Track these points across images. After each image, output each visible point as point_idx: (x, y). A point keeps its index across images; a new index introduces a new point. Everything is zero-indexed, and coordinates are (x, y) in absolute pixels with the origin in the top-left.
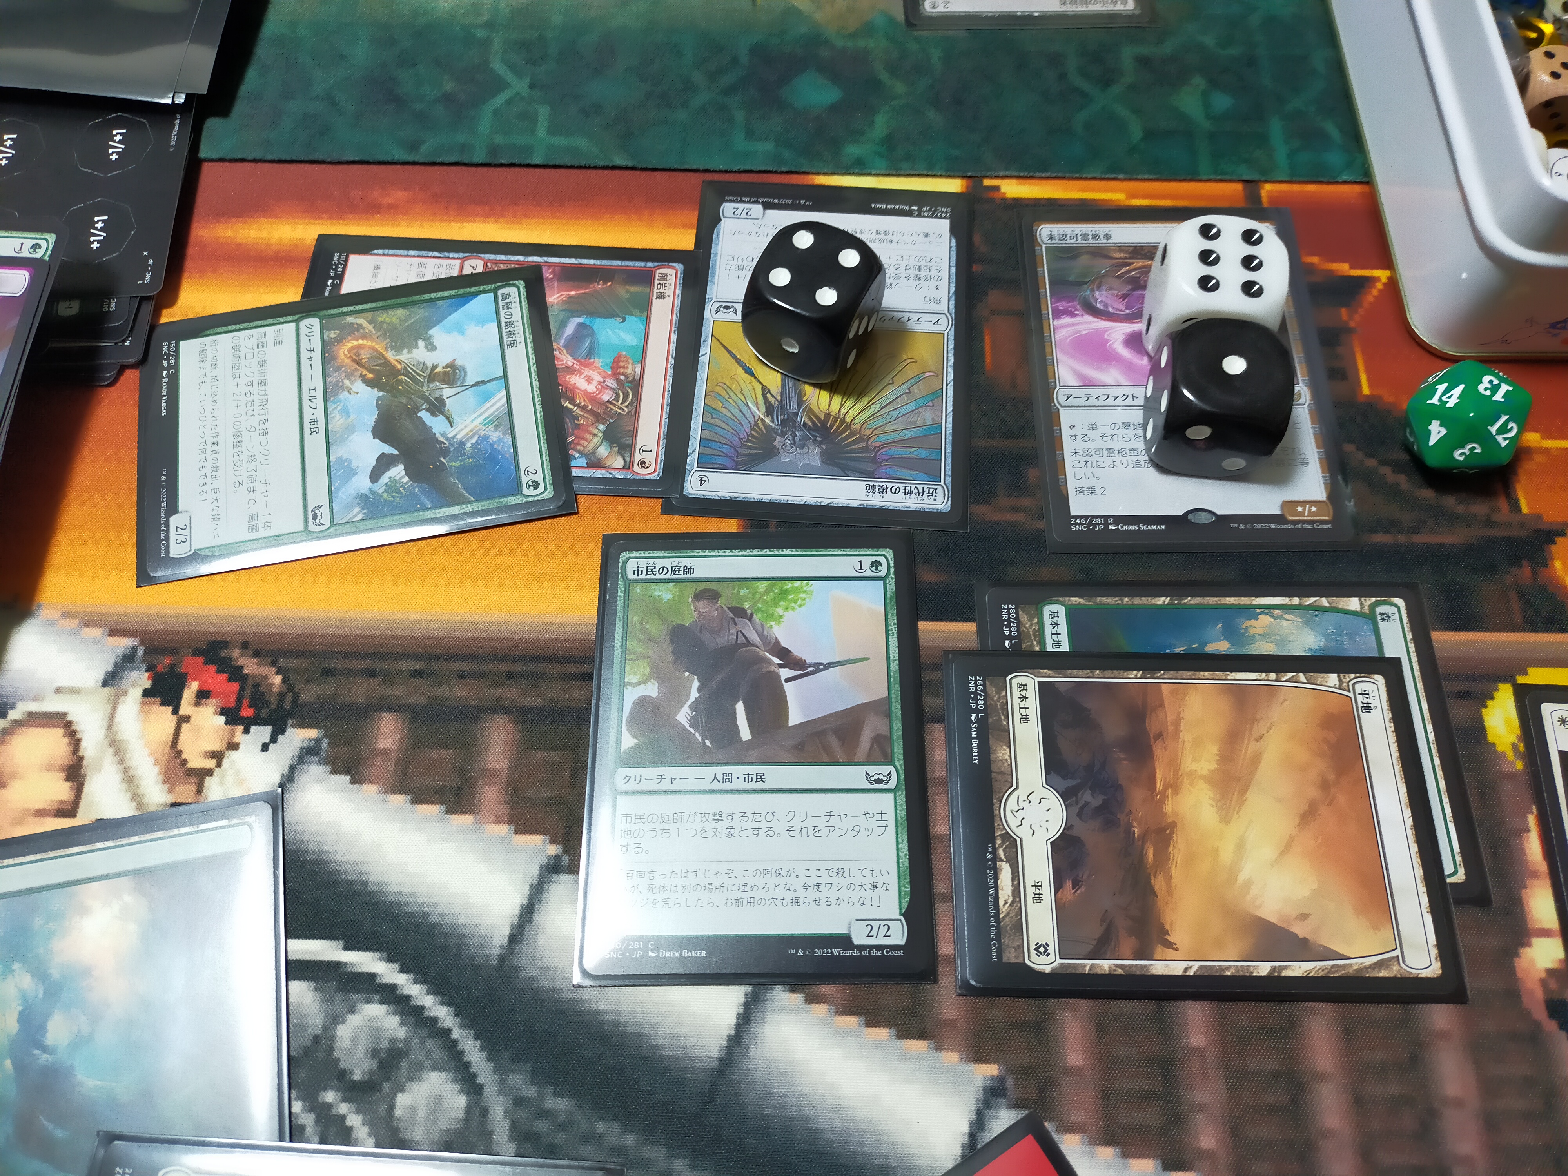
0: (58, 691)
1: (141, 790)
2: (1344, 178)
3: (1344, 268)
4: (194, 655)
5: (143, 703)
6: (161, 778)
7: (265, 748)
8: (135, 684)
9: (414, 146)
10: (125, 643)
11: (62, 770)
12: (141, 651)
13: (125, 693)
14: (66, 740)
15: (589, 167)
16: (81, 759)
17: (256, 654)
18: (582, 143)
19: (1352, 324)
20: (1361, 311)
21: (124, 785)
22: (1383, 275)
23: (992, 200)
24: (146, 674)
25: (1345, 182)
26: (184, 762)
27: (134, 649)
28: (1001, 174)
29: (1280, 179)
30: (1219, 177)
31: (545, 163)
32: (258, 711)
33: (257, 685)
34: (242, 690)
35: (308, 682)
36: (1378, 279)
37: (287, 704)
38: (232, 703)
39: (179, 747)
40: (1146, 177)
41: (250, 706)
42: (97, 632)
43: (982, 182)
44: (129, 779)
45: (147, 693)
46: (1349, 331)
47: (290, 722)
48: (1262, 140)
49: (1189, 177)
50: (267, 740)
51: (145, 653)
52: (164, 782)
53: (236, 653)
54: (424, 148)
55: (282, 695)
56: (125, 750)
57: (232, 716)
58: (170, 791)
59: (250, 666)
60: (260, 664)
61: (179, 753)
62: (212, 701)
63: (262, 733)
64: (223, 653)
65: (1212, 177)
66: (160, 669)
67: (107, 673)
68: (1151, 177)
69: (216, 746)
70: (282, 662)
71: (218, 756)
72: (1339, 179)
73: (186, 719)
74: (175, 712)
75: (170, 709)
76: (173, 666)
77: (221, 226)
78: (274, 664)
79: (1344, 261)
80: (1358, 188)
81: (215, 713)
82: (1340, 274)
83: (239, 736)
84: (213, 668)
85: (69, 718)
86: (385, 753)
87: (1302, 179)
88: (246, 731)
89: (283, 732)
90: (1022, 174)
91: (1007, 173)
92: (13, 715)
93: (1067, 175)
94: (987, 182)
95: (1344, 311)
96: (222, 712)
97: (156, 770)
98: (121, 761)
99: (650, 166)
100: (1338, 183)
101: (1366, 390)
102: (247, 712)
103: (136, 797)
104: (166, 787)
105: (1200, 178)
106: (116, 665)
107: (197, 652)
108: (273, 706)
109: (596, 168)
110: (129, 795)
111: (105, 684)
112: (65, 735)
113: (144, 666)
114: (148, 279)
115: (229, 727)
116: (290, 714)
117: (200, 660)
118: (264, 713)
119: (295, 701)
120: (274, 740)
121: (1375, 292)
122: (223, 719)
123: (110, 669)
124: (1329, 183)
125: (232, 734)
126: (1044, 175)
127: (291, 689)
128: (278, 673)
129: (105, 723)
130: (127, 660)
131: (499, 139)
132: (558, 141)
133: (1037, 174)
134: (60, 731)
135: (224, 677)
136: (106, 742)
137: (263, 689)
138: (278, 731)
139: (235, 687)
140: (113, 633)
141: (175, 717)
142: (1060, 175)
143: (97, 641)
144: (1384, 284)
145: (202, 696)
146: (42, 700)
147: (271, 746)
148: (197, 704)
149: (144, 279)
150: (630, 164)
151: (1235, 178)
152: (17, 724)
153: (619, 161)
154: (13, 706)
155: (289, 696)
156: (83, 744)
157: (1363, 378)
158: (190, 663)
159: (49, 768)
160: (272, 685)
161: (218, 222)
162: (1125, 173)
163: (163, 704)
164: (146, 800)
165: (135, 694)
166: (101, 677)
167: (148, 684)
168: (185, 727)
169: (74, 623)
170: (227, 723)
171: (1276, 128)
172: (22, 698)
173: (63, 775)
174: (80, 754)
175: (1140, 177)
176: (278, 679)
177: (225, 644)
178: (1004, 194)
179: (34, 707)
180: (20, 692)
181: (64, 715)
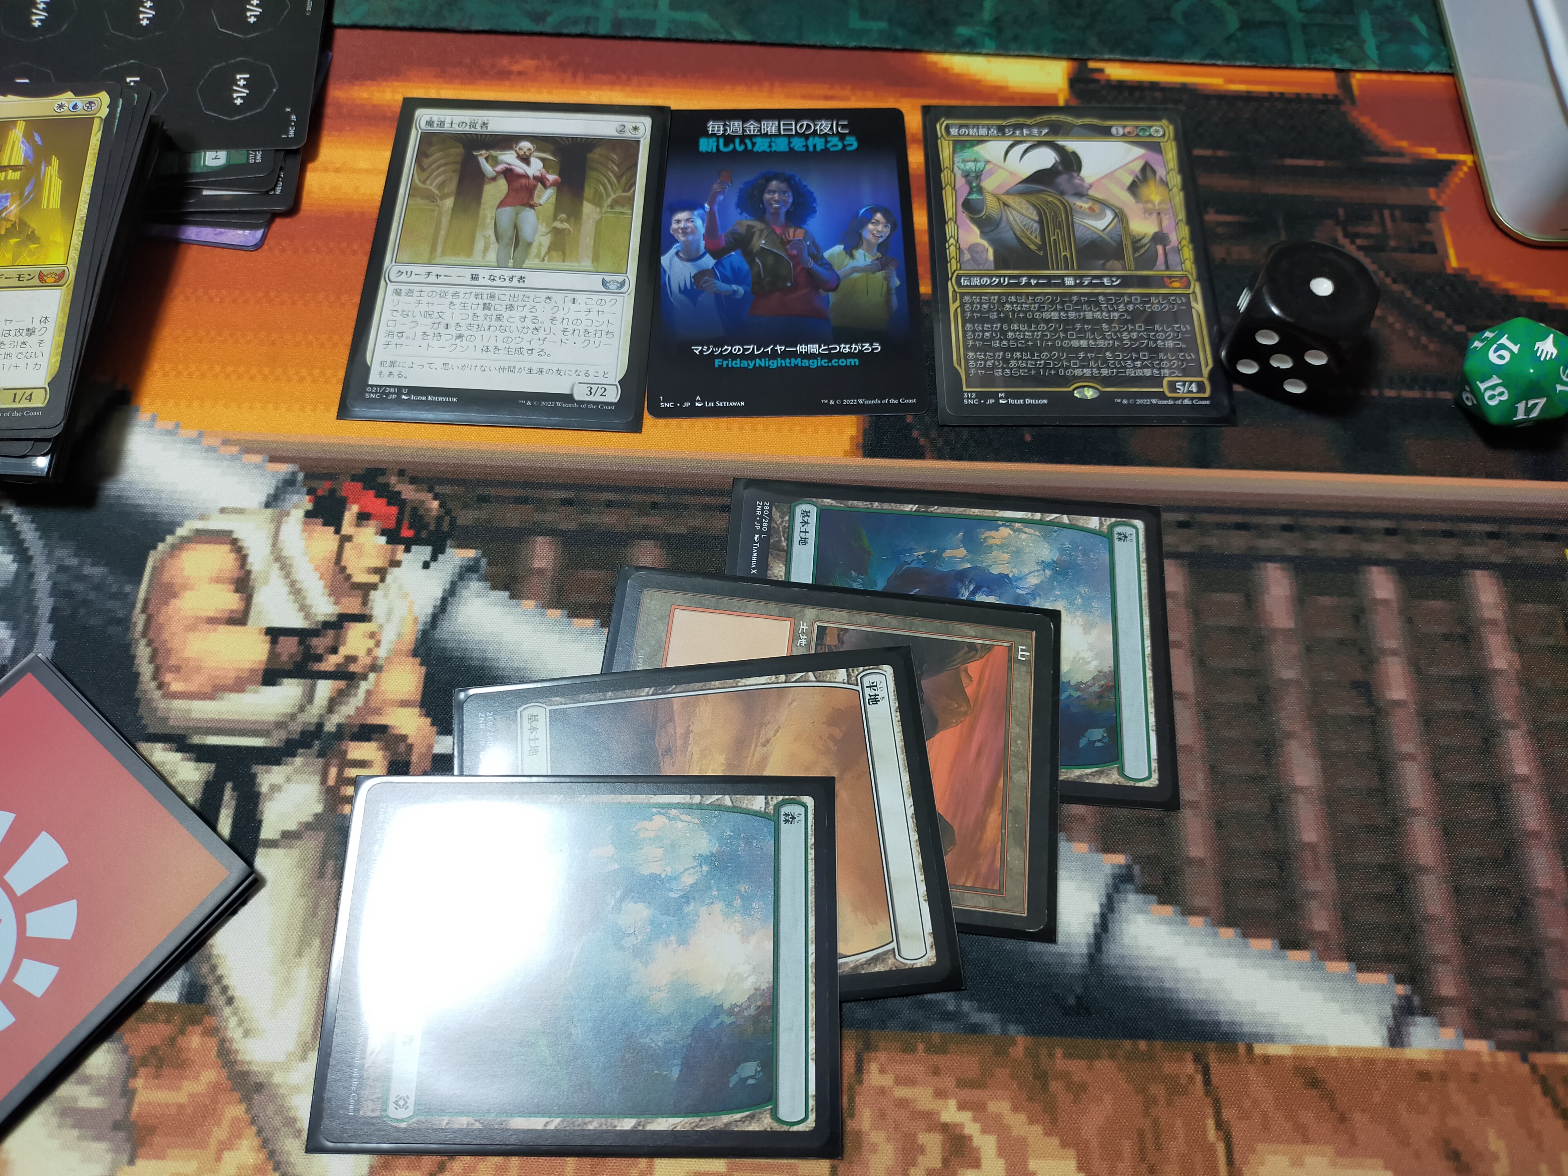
0: (223, 511)
1: (309, 602)
2: (1432, 68)
3: (1432, 152)
4: (352, 480)
5: (305, 523)
6: (327, 591)
7: (426, 565)
8: (296, 507)
9: (541, 17)
10: (285, 469)
11: (231, 583)
12: (301, 476)
13: (288, 514)
14: (233, 556)
15: (711, 41)
16: (249, 573)
17: (413, 480)
18: (703, 18)
19: (1440, 203)
20: (1448, 191)
21: (292, 597)
22: (1467, 158)
23: (1097, 81)
24: (307, 498)
25: (1431, 73)
26: (349, 577)
27: (294, 474)
28: (1106, 57)
29: (1370, 68)
30: (1313, 66)
31: (668, 36)
32: (418, 533)
33: (415, 510)
34: (401, 513)
35: (465, 506)
36: (1464, 163)
37: (445, 526)
38: (392, 524)
39: (343, 564)
40: (1244, 63)
41: (410, 528)
42: (257, 459)
43: (1086, 66)
44: (296, 591)
45: (308, 514)
46: (1438, 209)
47: (448, 543)
48: (1354, 32)
49: (1284, 65)
50: (428, 559)
51: (306, 477)
52: (330, 595)
53: (393, 480)
54: (550, 20)
55: (439, 519)
56: (291, 565)
57: (392, 536)
58: (336, 603)
59: (408, 492)
60: (417, 491)
61: (344, 569)
62: (372, 522)
63: (424, 551)
64: (381, 480)
65: (1306, 65)
66: (320, 493)
67: (269, 496)
68: (1248, 64)
69: (379, 563)
70: (438, 489)
71: (381, 572)
72: (1427, 70)
73: (349, 538)
74: (337, 531)
75: (332, 529)
76: (333, 491)
77: (356, 88)
78: (430, 490)
79: (1432, 146)
80: (1443, 79)
81: (376, 534)
82: (1429, 158)
83: (400, 555)
84: (372, 493)
85: (235, 536)
86: (541, 572)
87: (1391, 69)
88: (407, 550)
89: (443, 552)
90: (1125, 58)
91: (1112, 56)
92: (181, 532)
93: (1169, 60)
94: (1092, 65)
95: (1432, 192)
96: (383, 533)
97: (322, 583)
98: (288, 575)
99: (769, 41)
100: (1425, 74)
101: (1454, 263)
102: (406, 533)
103: (304, 608)
104: (332, 599)
105: (1294, 66)
106: (277, 488)
107: (355, 478)
108: (432, 527)
109: (716, 42)
110: (297, 606)
111: (268, 505)
112: (231, 551)
113: (305, 489)
114: (292, 133)
115: (390, 546)
116: (448, 535)
117: (360, 485)
118: (424, 534)
119: (453, 523)
120: (434, 558)
121: (1461, 174)
122: (383, 539)
123: (272, 492)
124: (1416, 74)
125: (394, 553)
126: (1147, 59)
127: (448, 512)
128: (435, 498)
129: (270, 541)
130: (288, 484)
131: (623, 13)
132: (681, 15)
133: (1140, 59)
134: (227, 548)
135: (383, 501)
136: (272, 558)
137: (421, 512)
138: (438, 551)
139: (394, 510)
140: (273, 459)
141: (337, 537)
142: (1162, 59)
143: (257, 466)
144: (1469, 167)
145: (363, 518)
146: (208, 519)
147: (432, 564)
148: (358, 525)
149: (287, 133)
150: (748, 38)
151: (1328, 66)
152: (185, 541)
153: (739, 36)
154: (180, 524)
155: (447, 519)
156: (250, 559)
157: (1451, 252)
158: (348, 488)
159: (218, 580)
160: (429, 510)
161: (353, 84)
162: (1223, 59)
163: (326, 524)
164: (313, 610)
165: (297, 515)
166: (263, 498)
167: (309, 506)
168: (347, 545)
169: (235, 450)
170: (388, 542)
171: (1366, 23)
172: (188, 517)
173: (232, 587)
174: (248, 568)
175: (1238, 63)
176: (435, 504)
177: (382, 472)
178: (1109, 75)
179: (200, 525)
180: (187, 512)
181: (230, 532)
